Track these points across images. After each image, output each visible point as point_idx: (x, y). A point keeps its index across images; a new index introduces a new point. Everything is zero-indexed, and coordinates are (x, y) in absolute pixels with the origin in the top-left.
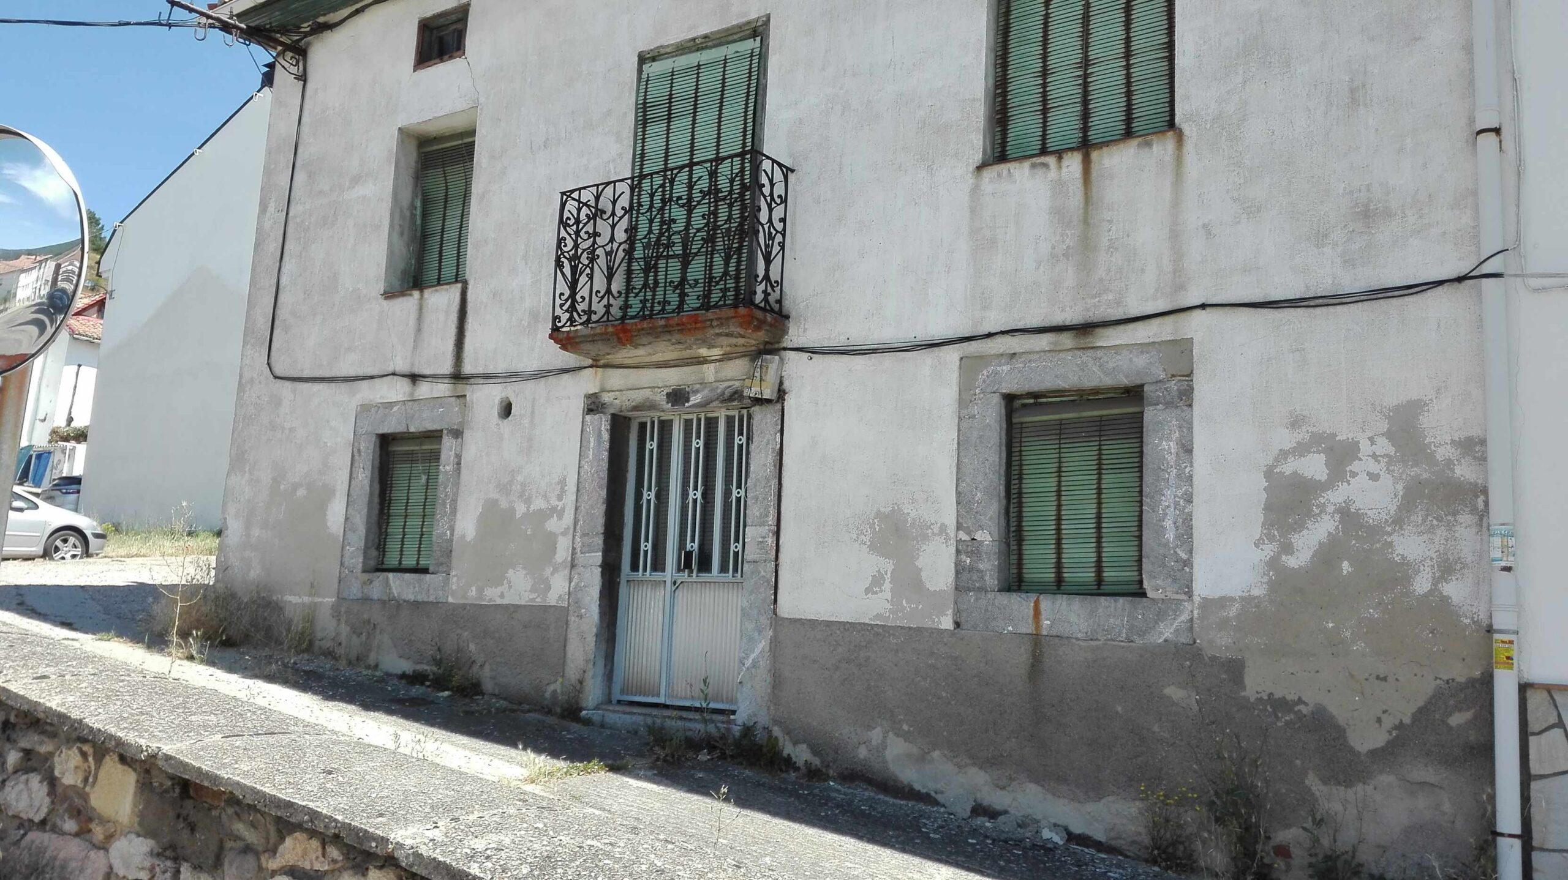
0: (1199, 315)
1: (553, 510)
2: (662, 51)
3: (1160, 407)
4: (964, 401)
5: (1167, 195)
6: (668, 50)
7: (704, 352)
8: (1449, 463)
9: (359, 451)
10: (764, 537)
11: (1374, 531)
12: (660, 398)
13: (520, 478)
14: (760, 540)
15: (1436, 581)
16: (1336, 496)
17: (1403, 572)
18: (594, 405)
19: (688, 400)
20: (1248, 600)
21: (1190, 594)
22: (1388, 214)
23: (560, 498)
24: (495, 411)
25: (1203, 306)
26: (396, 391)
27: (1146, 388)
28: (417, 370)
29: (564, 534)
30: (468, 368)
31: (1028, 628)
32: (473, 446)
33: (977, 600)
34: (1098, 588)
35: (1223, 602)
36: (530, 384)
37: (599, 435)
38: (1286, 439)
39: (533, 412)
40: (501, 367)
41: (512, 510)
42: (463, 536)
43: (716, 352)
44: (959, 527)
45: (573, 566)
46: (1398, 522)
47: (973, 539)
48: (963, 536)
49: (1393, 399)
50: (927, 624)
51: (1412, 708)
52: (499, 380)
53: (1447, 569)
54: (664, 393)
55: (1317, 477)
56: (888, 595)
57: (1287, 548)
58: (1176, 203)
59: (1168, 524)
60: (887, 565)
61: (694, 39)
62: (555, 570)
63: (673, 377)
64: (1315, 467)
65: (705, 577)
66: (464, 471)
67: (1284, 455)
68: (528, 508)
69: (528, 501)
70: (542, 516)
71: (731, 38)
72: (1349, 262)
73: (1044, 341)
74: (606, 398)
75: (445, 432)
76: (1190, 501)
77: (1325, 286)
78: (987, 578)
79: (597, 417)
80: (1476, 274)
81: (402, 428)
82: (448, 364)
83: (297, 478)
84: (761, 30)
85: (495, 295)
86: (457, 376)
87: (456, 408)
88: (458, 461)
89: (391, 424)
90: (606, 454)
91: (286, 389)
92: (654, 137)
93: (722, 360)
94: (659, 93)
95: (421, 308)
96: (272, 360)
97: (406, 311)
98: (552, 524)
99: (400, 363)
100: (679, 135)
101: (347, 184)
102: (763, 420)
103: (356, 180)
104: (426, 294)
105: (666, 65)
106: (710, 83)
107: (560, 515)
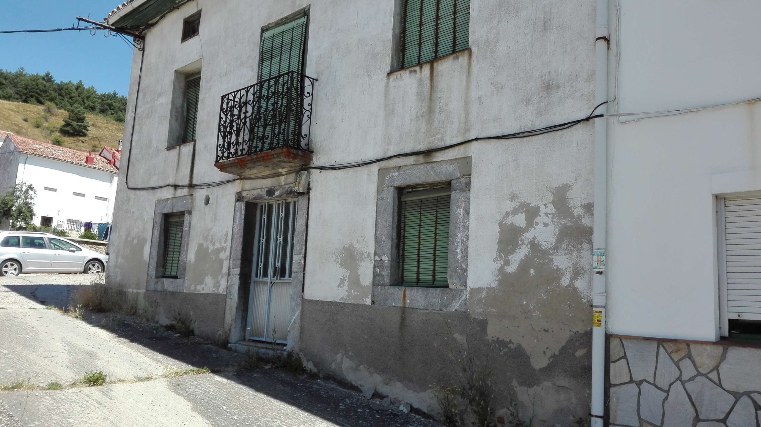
0: (475, 143)
1: (223, 248)
2: (270, 26)
3: (458, 191)
4: (379, 191)
5: (464, 83)
6: (273, 25)
7: (280, 170)
8: (580, 217)
9: (156, 221)
10: (300, 260)
11: (546, 253)
12: (264, 194)
13: (211, 233)
14: (299, 261)
15: (572, 279)
16: (528, 236)
17: (557, 275)
18: (239, 198)
19: (274, 194)
20: (490, 289)
21: (466, 286)
22: (558, 87)
23: (225, 242)
24: (203, 202)
25: (476, 139)
26: (168, 193)
27: (452, 182)
28: (177, 182)
29: (226, 259)
30: (195, 182)
31: (400, 304)
32: (194, 220)
33: (381, 290)
34: (432, 284)
35: (479, 290)
36: (216, 188)
37: (241, 212)
38: (508, 206)
39: (217, 202)
40: (206, 181)
41: (208, 248)
42: (190, 261)
43: (285, 170)
44: (375, 254)
45: (229, 275)
46: (556, 248)
47: (381, 260)
48: (377, 258)
49: (556, 184)
50: (361, 302)
51: (560, 347)
52: (205, 187)
53: (577, 273)
54: (265, 191)
55: (521, 226)
56: (346, 288)
57: (507, 263)
58: (468, 87)
59: (459, 250)
60: (347, 273)
61: (282, 19)
62: (222, 277)
63: (268, 183)
64: (520, 220)
65: (283, 280)
66: (191, 230)
67: (507, 214)
68: (214, 247)
69: (214, 244)
70: (218, 251)
71: (296, 17)
72: (539, 113)
73: (411, 160)
74: (244, 194)
75: (186, 212)
76: (467, 239)
77: (528, 127)
78: (385, 279)
79: (240, 203)
80: (590, 117)
81: (171, 211)
82: (187, 180)
83: (134, 235)
84: (307, 12)
85: (205, 146)
86: (191, 185)
87: (189, 201)
88: (190, 227)
89: (167, 209)
90: (242, 222)
91: (132, 194)
92: (266, 67)
93: (287, 174)
94: (268, 46)
95: (179, 154)
96: (128, 180)
97: (174, 156)
98: (222, 255)
99: (171, 180)
100: (275, 66)
101: (156, 97)
102: (302, 203)
103: (159, 96)
104: (181, 147)
105: (271, 33)
106: (287, 39)
107: (225, 250)
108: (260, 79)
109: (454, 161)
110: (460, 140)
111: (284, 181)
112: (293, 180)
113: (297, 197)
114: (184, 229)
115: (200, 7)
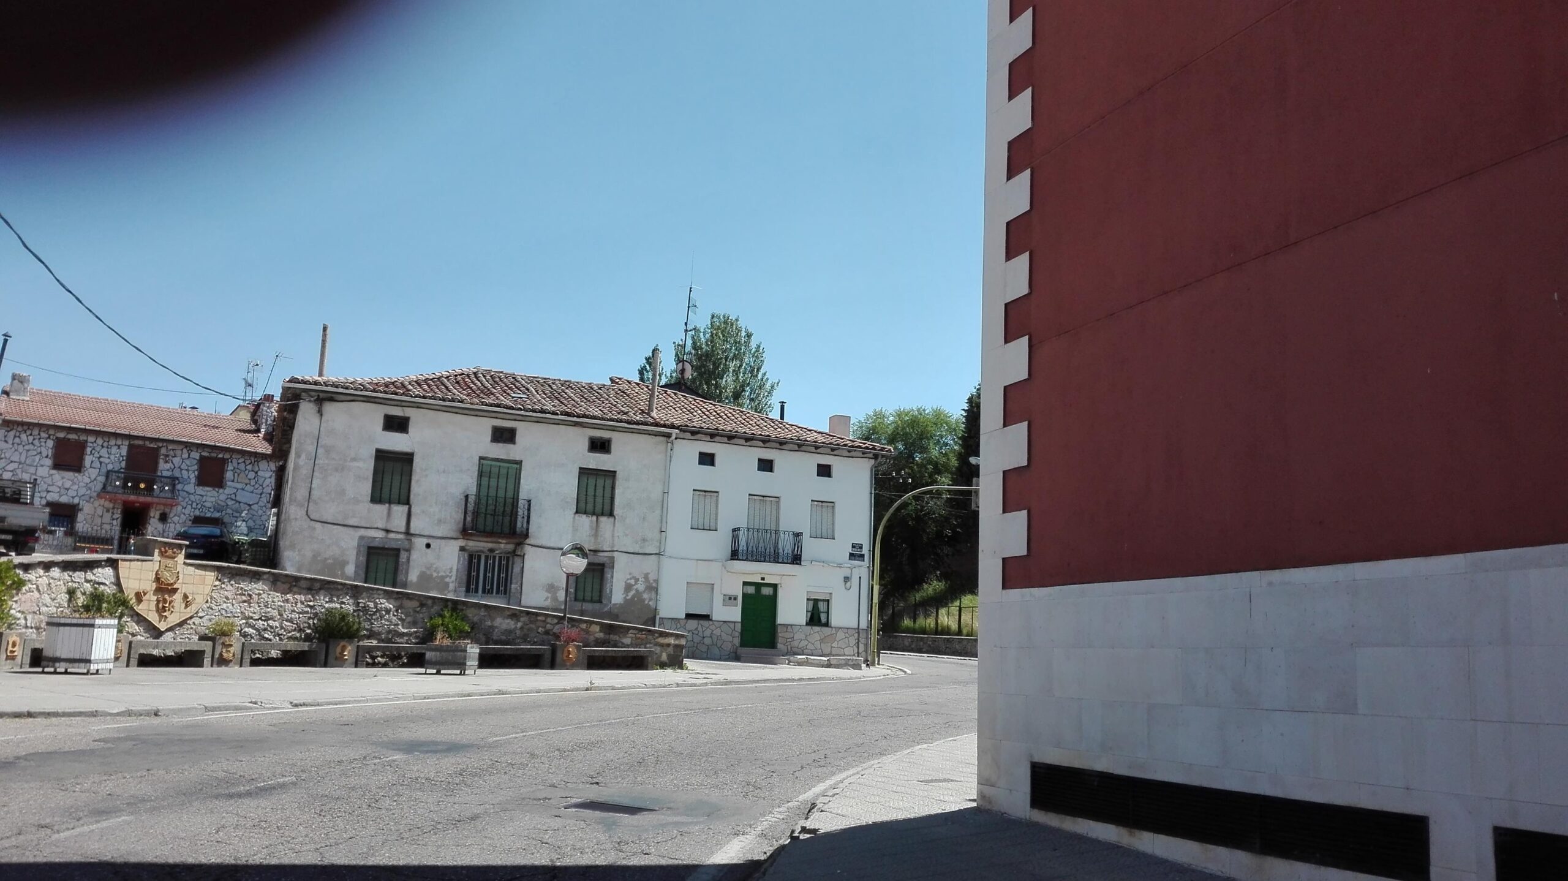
0: (616, 552)
1: (448, 576)
2: (486, 458)
3: (608, 568)
5: (612, 528)
6: (490, 459)
7: (500, 541)
8: (652, 583)
9: (360, 550)
10: (517, 587)
11: (641, 593)
12: (486, 550)
13: (434, 566)
14: (514, 588)
15: (649, 602)
16: (635, 587)
17: (644, 600)
18: (462, 549)
19: (495, 552)
20: (621, 602)
21: (611, 601)
22: (647, 540)
23: (451, 573)
24: (424, 546)
26: (378, 534)
27: (606, 564)
28: (388, 528)
29: (451, 581)
30: (412, 531)
31: (580, 608)
32: (415, 555)
33: (569, 601)
34: (592, 601)
35: (617, 603)
36: (439, 540)
37: (465, 557)
40: (426, 533)
41: (432, 575)
42: (412, 581)
43: (504, 541)
46: (644, 592)
48: (567, 590)
49: (645, 572)
52: (425, 537)
54: (488, 549)
55: (632, 584)
56: (549, 601)
57: (627, 595)
58: (613, 531)
59: (608, 590)
60: (550, 595)
62: (449, 592)
63: (490, 545)
64: (632, 582)
65: (491, 595)
66: (411, 563)
67: (628, 579)
68: (438, 575)
69: (438, 573)
71: (511, 462)
72: (639, 548)
73: (593, 552)
74: (467, 548)
75: (402, 549)
76: (612, 586)
77: (637, 552)
78: (571, 597)
79: (463, 552)
80: (659, 554)
81: (381, 546)
82: (403, 529)
83: (327, 556)
84: (519, 463)
85: (423, 512)
86: (408, 533)
87: (406, 543)
88: (408, 559)
89: (376, 544)
90: (466, 563)
91: (318, 525)
92: (485, 481)
93: (506, 543)
94: (486, 469)
95: (389, 510)
96: (309, 513)
97: (382, 509)
98: (447, 580)
99: (380, 526)
100: (493, 483)
101: (349, 460)
102: (518, 560)
103: (354, 460)
104: (392, 506)
105: (489, 462)
106: (503, 472)
107: (451, 577)
108: (479, 486)
109: (607, 557)
110: (610, 550)
111: (504, 546)
112: (511, 547)
113: (513, 556)
114: (400, 560)
115: (407, 415)
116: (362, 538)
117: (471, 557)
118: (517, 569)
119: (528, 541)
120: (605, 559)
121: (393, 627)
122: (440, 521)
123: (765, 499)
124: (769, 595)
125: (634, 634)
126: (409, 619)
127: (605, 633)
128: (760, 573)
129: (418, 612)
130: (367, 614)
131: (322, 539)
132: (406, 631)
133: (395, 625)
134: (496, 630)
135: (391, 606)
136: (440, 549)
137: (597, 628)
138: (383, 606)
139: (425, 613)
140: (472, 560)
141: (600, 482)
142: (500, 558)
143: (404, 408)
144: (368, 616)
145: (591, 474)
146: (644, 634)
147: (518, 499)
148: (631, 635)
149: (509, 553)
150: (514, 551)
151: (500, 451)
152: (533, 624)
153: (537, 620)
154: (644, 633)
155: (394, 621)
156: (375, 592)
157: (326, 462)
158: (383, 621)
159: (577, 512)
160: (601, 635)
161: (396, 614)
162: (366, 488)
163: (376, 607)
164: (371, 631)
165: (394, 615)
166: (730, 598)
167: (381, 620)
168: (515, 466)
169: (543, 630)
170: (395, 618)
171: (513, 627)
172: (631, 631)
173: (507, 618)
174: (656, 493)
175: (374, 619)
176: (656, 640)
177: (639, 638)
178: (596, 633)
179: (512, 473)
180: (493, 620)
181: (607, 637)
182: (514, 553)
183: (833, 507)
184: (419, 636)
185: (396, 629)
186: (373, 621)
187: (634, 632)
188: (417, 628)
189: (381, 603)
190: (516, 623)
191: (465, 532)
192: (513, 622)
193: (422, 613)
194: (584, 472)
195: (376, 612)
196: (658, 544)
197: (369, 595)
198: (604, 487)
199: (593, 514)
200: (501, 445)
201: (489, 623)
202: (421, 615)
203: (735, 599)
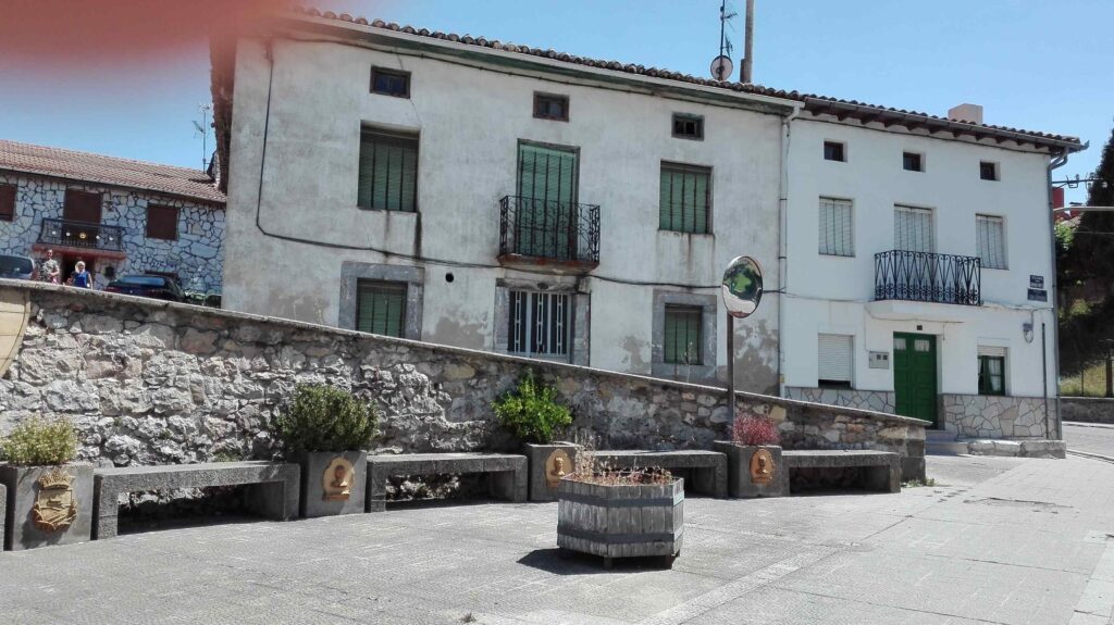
0: (719, 289)
1: (481, 325)
2: (529, 142)
3: (709, 313)
4: (654, 304)
5: (711, 253)
6: (533, 143)
7: (555, 270)
8: (772, 335)
9: (345, 284)
10: (583, 342)
11: (756, 350)
13: (461, 309)
15: (767, 363)
16: (747, 341)
17: (760, 361)
18: (500, 283)
19: (547, 288)
21: (715, 365)
23: (485, 320)
24: (444, 278)
27: (704, 307)
28: (388, 249)
29: (488, 335)
30: (424, 254)
32: (429, 293)
33: (658, 364)
34: (691, 363)
35: (723, 367)
36: (465, 268)
37: (504, 296)
38: (738, 325)
40: (446, 258)
41: (458, 324)
42: (427, 333)
43: (561, 272)
44: (653, 343)
46: (761, 348)
47: (657, 347)
48: (654, 346)
49: (760, 318)
52: (445, 264)
53: (769, 360)
54: (536, 283)
56: (630, 365)
57: (738, 354)
58: (713, 256)
59: (710, 345)
60: (630, 354)
61: (545, 143)
63: (541, 278)
66: (426, 304)
68: (467, 323)
69: (467, 320)
70: (475, 327)
71: (563, 149)
73: (679, 289)
74: (507, 281)
75: (408, 283)
76: (716, 339)
78: (660, 359)
79: (501, 289)
80: (779, 292)
81: (379, 277)
82: (410, 251)
83: (294, 294)
84: (576, 151)
85: (439, 223)
86: (418, 257)
87: (417, 273)
88: (421, 298)
89: (370, 274)
90: (508, 304)
91: (276, 243)
92: (528, 179)
93: (564, 275)
94: (529, 160)
95: (388, 220)
96: (260, 223)
97: (376, 218)
98: (481, 331)
99: (375, 245)
100: (540, 181)
101: (320, 138)
102: (580, 300)
103: (327, 137)
104: (392, 213)
105: (533, 149)
106: (554, 164)
107: (486, 327)
108: (520, 185)
109: (705, 296)
110: (709, 284)
111: (561, 279)
112: (570, 280)
113: (573, 295)
114: (409, 300)
115: (407, 69)
116: (347, 264)
117: (512, 295)
118: (580, 315)
119: (597, 271)
120: (704, 299)
121: (430, 418)
122: (465, 239)
123: (913, 211)
124: (925, 352)
125: (845, 423)
126: (457, 402)
127: (797, 423)
128: (916, 320)
129: (473, 387)
130: (380, 394)
131: (285, 266)
132: (454, 425)
133: (433, 415)
134: (614, 420)
135: (425, 377)
136: (467, 282)
137: (779, 414)
138: (410, 376)
139: (486, 388)
140: (515, 299)
141: (690, 183)
142: (554, 297)
143: (402, 57)
144: (381, 398)
145: (677, 171)
146: (861, 423)
147: (576, 204)
148: (838, 425)
149: (568, 289)
150: (576, 287)
151: (546, 131)
152: (674, 407)
153: (682, 400)
154: (859, 420)
155: (431, 406)
156: (393, 349)
157: (284, 139)
158: (411, 408)
159: (660, 228)
160: (789, 426)
161: (434, 392)
162: (350, 184)
163: (397, 380)
164: (390, 427)
165: (431, 395)
166: (879, 357)
167: (408, 405)
168: (570, 155)
169: (693, 418)
170: (433, 400)
171: (642, 413)
172: (838, 418)
173: (631, 397)
174: (770, 202)
175: (395, 405)
176: (881, 433)
177: (852, 431)
178: (780, 422)
179: (566, 165)
180: (606, 401)
181: (800, 428)
182: (576, 290)
183: (1001, 224)
184: (479, 434)
185: (437, 422)
186: (392, 408)
187: (844, 418)
188: (473, 420)
189: (405, 372)
190: (646, 406)
191: (504, 256)
192: (641, 405)
193: (480, 389)
194: (668, 168)
195: (398, 388)
196: (776, 277)
197: (381, 355)
198: (695, 191)
199: (683, 231)
200: (547, 122)
201: (601, 405)
202: (479, 392)
203: (886, 358)
